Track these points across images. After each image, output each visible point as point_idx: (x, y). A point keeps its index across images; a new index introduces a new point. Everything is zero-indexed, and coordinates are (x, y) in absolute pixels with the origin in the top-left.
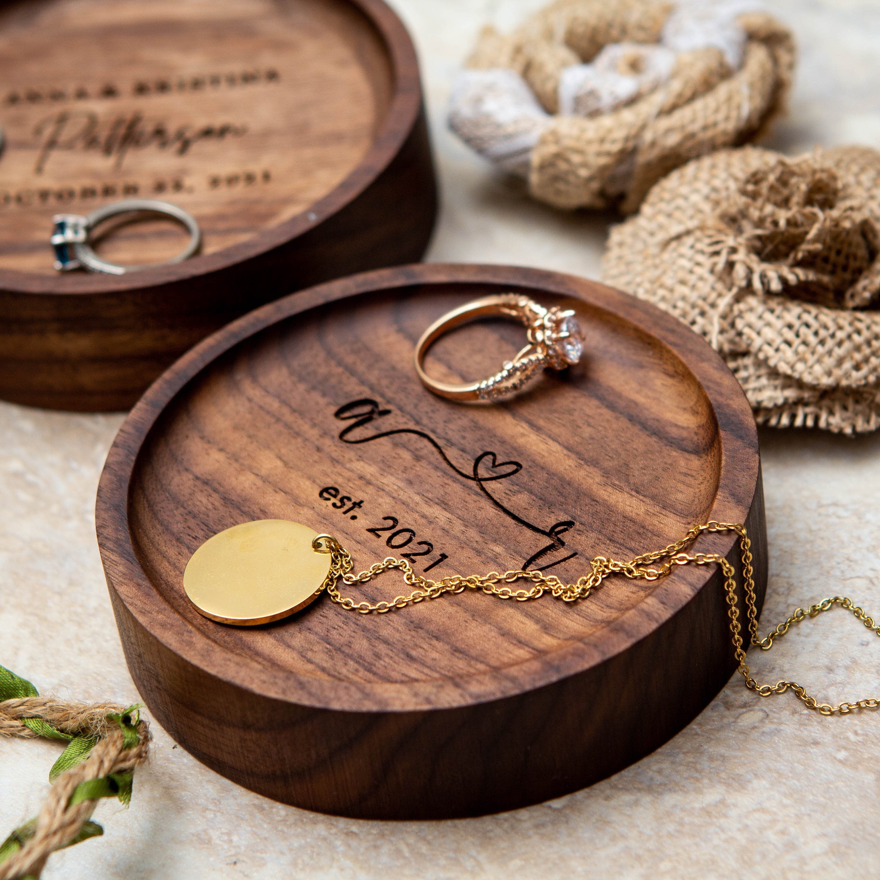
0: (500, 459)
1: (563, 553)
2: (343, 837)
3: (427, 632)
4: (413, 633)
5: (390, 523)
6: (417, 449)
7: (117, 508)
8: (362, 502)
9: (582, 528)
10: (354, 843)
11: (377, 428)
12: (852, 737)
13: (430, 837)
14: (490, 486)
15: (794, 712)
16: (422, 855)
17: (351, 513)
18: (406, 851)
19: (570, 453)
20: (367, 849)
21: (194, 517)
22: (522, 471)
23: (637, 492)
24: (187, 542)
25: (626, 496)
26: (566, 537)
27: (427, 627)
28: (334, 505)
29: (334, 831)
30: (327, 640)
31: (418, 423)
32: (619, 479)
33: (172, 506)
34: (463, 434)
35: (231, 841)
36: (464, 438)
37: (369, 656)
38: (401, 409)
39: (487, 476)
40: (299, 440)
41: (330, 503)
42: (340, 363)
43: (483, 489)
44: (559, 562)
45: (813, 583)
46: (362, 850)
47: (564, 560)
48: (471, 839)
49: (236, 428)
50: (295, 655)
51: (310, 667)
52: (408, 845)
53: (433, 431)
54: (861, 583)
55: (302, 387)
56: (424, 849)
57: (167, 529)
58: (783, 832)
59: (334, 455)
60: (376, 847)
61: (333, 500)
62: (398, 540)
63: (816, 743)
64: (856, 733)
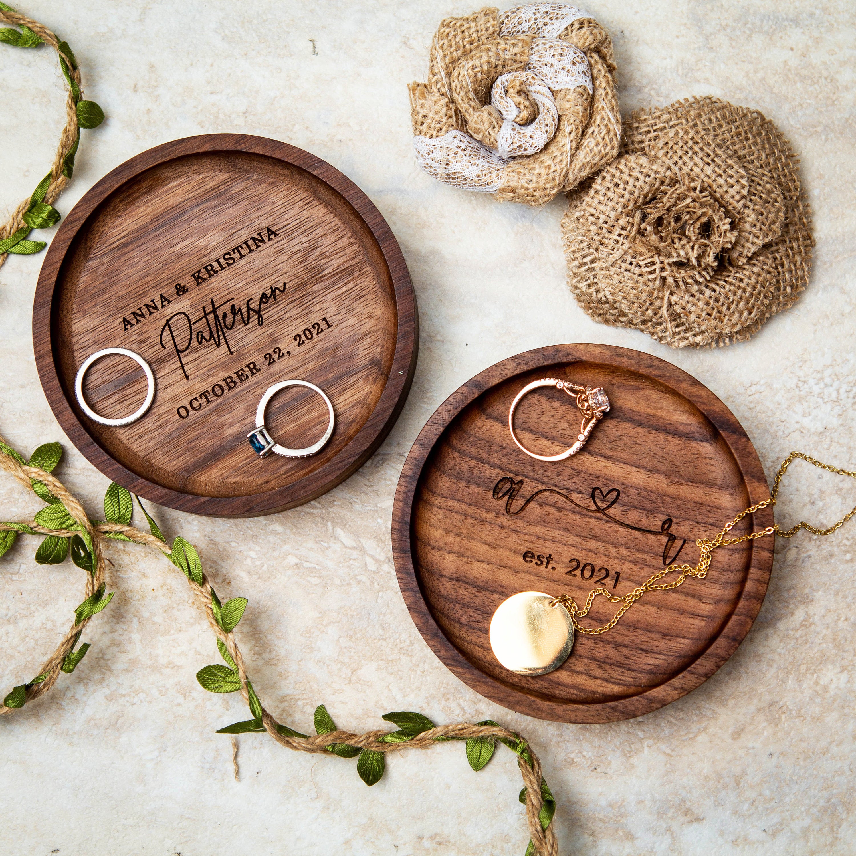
0: (605, 491)
1: (678, 543)
2: (637, 727)
3: (642, 629)
4: (635, 634)
5: (575, 563)
6: (555, 503)
7: (436, 635)
8: (550, 555)
9: (677, 521)
10: (645, 728)
11: (523, 497)
12: (848, 543)
13: (680, 706)
14: (611, 512)
15: (810, 540)
16: (682, 719)
17: (550, 566)
18: (672, 720)
19: (639, 470)
20: (654, 728)
21: (469, 607)
22: (622, 495)
23: (692, 482)
24: (477, 626)
25: (687, 487)
26: (673, 530)
27: (640, 625)
28: (536, 564)
29: (630, 725)
30: (593, 659)
31: (543, 484)
32: (676, 477)
33: (451, 606)
34: (573, 481)
35: (584, 756)
36: (575, 483)
37: (622, 659)
38: (526, 476)
39: (605, 506)
40: (487, 525)
41: (533, 564)
42: (472, 458)
43: (609, 517)
44: (679, 551)
45: (773, 446)
46: (652, 731)
47: (682, 547)
48: (701, 698)
49: (447, 532)
50: (585, 677)
51: (598, 682)
52: (671, 716)
53: (555, 486)
54: (796, 435)
55: (462, 484)
56: (682, 715)
57: (461, 625)
58: (846, 619)
59: (513, 527)
60: (658, 725)
61: (534, 561)
62: (587, 574)
63: (832, 556)
64: (848, 539)
